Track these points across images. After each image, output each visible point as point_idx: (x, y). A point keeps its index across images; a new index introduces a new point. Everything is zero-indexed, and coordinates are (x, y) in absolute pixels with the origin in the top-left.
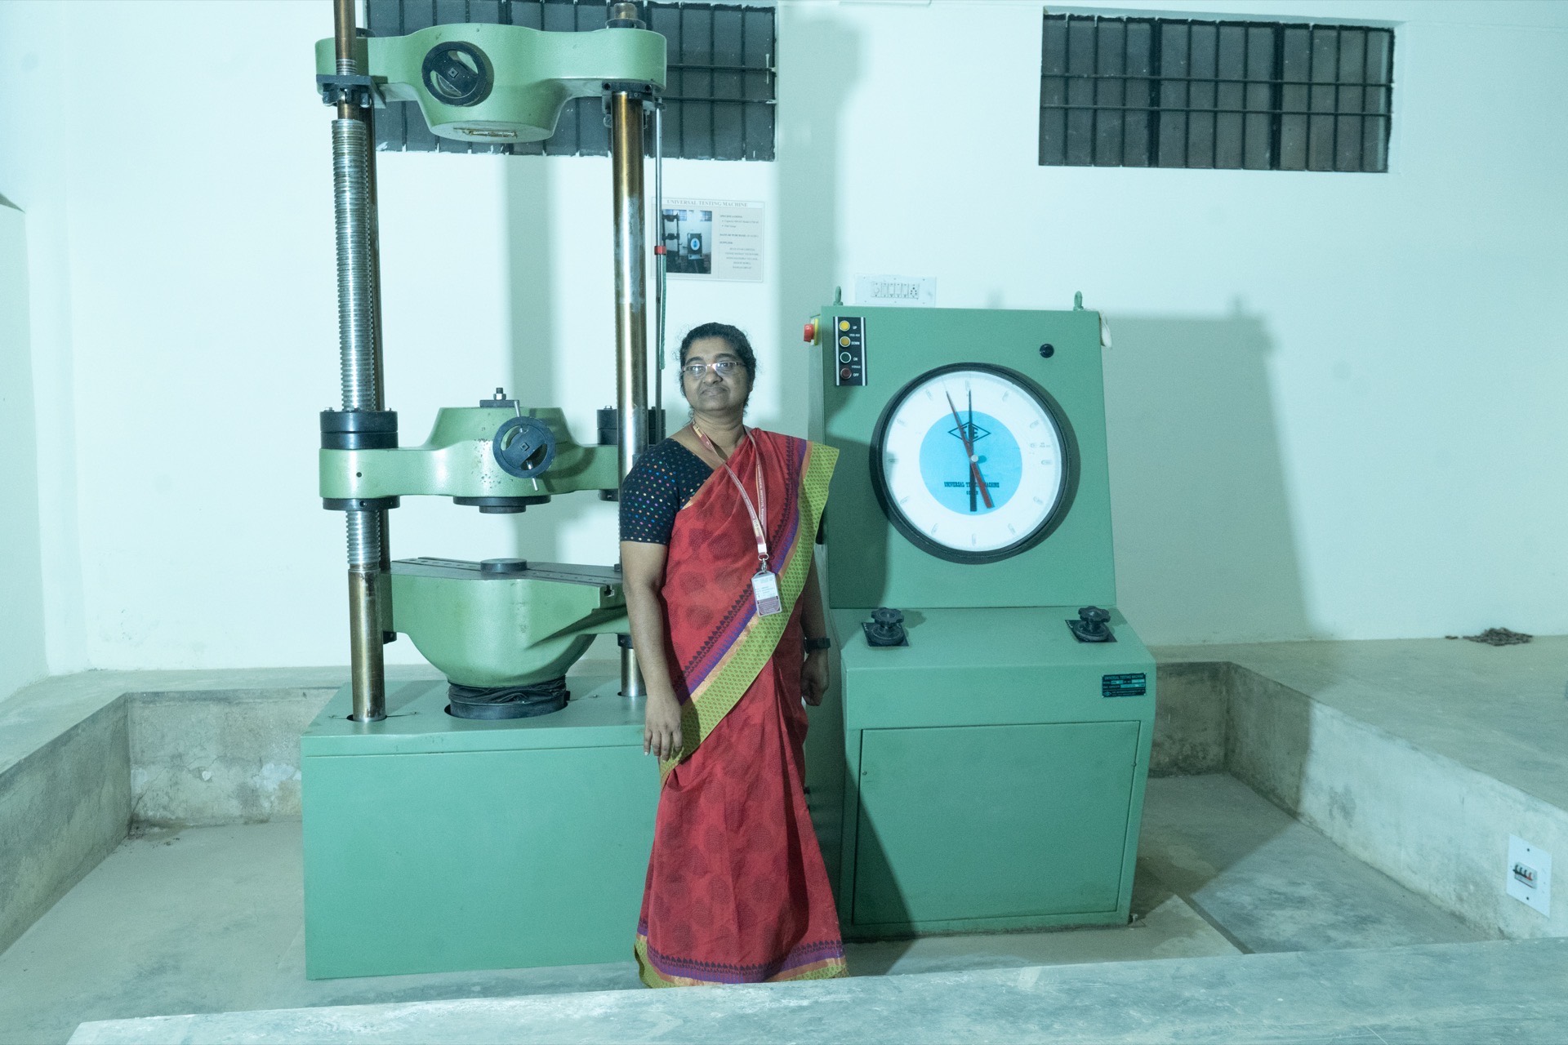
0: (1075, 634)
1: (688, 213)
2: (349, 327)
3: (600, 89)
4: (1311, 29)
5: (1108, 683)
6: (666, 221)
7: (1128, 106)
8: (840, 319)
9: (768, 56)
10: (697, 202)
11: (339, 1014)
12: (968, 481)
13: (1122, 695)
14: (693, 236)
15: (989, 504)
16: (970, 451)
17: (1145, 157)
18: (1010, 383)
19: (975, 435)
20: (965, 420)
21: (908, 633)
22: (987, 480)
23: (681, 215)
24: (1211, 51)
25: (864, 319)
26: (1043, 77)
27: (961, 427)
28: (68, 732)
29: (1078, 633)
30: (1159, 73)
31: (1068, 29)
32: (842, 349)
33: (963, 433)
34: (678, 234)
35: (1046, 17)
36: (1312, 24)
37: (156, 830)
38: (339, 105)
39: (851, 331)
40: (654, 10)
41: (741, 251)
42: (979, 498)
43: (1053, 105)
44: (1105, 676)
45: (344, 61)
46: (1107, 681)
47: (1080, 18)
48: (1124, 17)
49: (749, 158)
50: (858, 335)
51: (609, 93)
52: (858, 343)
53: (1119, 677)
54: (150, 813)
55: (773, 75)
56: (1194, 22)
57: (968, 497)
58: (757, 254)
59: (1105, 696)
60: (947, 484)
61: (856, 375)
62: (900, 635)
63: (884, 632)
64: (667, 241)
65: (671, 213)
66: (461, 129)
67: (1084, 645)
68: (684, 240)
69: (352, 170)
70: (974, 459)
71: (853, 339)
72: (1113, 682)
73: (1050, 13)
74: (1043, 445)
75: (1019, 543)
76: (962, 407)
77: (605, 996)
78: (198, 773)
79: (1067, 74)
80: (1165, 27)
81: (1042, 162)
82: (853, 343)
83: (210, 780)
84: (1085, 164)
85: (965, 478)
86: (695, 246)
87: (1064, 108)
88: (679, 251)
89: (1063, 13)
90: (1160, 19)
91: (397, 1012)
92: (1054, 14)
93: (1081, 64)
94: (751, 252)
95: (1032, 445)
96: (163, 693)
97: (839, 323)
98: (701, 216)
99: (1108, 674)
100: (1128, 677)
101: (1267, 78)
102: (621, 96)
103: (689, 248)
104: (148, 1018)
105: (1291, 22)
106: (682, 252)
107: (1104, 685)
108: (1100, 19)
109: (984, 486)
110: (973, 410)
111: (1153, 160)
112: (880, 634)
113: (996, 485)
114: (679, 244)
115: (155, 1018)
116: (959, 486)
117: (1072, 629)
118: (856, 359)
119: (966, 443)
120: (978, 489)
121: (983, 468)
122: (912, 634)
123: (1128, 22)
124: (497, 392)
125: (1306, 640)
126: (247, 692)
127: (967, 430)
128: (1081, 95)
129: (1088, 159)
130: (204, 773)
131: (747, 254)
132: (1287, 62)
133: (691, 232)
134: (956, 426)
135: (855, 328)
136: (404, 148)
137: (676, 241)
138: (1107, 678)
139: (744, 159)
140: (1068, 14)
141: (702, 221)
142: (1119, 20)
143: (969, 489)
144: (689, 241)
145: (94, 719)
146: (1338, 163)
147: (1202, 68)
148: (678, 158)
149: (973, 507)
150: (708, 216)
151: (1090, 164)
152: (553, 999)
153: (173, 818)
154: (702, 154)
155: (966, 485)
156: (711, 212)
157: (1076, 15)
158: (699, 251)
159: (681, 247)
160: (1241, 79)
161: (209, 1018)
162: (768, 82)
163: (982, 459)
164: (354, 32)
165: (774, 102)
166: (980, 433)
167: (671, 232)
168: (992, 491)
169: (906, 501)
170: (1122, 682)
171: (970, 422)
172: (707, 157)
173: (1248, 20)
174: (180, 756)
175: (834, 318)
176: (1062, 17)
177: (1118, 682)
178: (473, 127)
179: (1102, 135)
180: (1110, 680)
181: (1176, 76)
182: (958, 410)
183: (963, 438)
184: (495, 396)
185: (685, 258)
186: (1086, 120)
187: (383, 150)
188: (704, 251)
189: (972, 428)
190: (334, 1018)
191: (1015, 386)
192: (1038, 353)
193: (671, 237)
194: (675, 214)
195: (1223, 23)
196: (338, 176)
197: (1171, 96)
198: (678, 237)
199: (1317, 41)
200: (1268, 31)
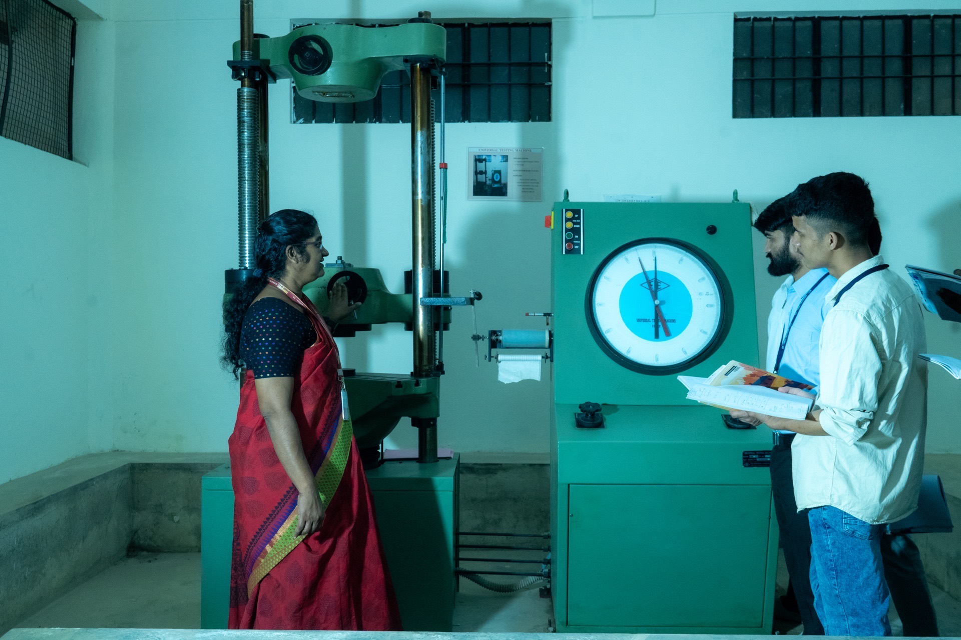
0: (726, 423)
1: (492, 157)
2: (244, 216)
3: (402, 63)
4: (931, 18)
5: (747, 457)
6: (478, 162)
7: (796, 77)
8: (567, 210)
9: (546, 54)
10: (499, 150)
11: (168, 633)
12: (654, 318)
13: (758, 466)
14: (496, 172)
15: (668, 334)
16: (655, 297)
17: (810, 111)
18: (684, 252)
19: (659, 287)
20: (651, 277)
21: (605, 419)
22: (666, 317)
23: (488, 158)
24: (857, 36)
25: (583, 210)
26: (735, 60)
27: (649, 282)
28: (86, 482)
29: (729, 423)
30: (819, 54)
31: (753, 27)
32: (567, 230)
33: (650, 285)
34: (486, 171)
35: (736, 20)
36: (932, 15)
37: (145, 553)
38: (241, 79)
39: (574, 218)
40: (472, 29)
41: (527, 181)
42: (661, 330)
43: (742, 78)
44: (745, 452)
45: (246, 52)
46: (746, 455)
47: (761, 20)
48: (793, 16)
49: (534, 120)
50: (578, 221)
51: (409, 65)
52: (579, 226)
53: (755, 453)
54: (142, 542)
55: (550, 66)
56: (844, 18)
57: (653, 329)
58: (538, 183)
59: (745, 466)
60: (639, 320)
61: (576, 247)
62: (599, 421)
63: (589, 418)
64: (479, 176)
65: (481, 157)
66: (317, 92)
67: (732, 431)
68: (489, 174)
69: (249, 119)
70: (657, 302)
71: (574, 224)
72: (750, 456)
73: (739, 17)
74: (707, 294)
75: (689, 360)
76: (649, 268)
77: (340, 634)
78: (171, 516)
79: (752, 57)
80: (823, 23)
81: (735, 115)
82: (575, 226)
83: (178, 522)
84: (766, 117)
85: (652, 316)
86: (497, 178)
87: (750, 80)
88: (486, 181)
89: (749, 16)
90: (819, 17)
91: (204, 634)
92: (743, 17)
93: (763, 50)
94: (534, 181)
95: (700, 294)
96: (152, 464)
97: (566, 212)
98: (500, 158)
99: (747, 450)
100: (762, 453)
101: (900, 54)
102: (416, 66)
103: (493, 180)
104: (53, 628)
105: (916, 14)
106: (488, 182)
107: (744, 458)
108: (776, 19)
109: (664, 322)
110: (658, 270)
111: (817, 113)
112: (585, 420)
113: (674, 321)
114: (486, 178)
115: (56, 628)
116: (647, 322)
117: (725, 421)
118: (577, 237)
119: (652, 292)
120: (660, 324)
121: (663, 309)
122: (609, 419)
123: (796, 20)
124: (338, 259)
125: (943, 453)
126: (202, 465)
127: (653, 283)
128: (763, 71)
129: (769, 114)
130: (175, 517)
131: (531, 183)
132: (914, 42)
133: (494, 169)
134: (646, 281)
135: (577, 216)
136: (314, 121)
137: (484, 175)
138: (746, 453)
139: (530, 121)
140: (752, 17)
141: (501, 162)
142: (789, 19)
143: (654, 324)
144: (493, 175)
145: (105, 476)
146: (956, 110)
147: (851, 49)
148: (487, 122)
149: (657, 336)
150: (505, 158)
151: (771, 117)
152: (306, 633)
153: (155, 545)
154: (502, 120)
155: (652, 321)
156: (507, 156)
157: (758, 17)
158: (500, 182)
159: (487, 179)
160: (881, 55)
161: (88, 631)
162: (546, 71)
163: (662, 302)
164: (252, 37)
165: (550, 83)
166: (662, 286)
167: (481, 170)
168: (670, 325)
169: (609, 331)
170: (757, 456)
171: (656, 279)
172: (506, 121)
173: (884, 14)
174: (161, 505)
175: (562, 210)
176: (748, 19)
177: (754, 457)
178: (325, 90)
179: (778, 97)
180: (748, 455)
181: (832, 55)
182: (647, 270)
183: (650, 289)
184: (337, 261)
185: (490, 186)
186: (767, 87)
187: (301, 123)
188: (503, 181)
189: (657, 282)
190: (164, 635)
191: (687, 254)
192: (705, 232)
193: (481, 173)
194: (484, 157)
195: (866, 18)
196: (240, 122)
197: (829, 69)
198: (485, 173)
199: (936, 27)
200: (900, 22)
